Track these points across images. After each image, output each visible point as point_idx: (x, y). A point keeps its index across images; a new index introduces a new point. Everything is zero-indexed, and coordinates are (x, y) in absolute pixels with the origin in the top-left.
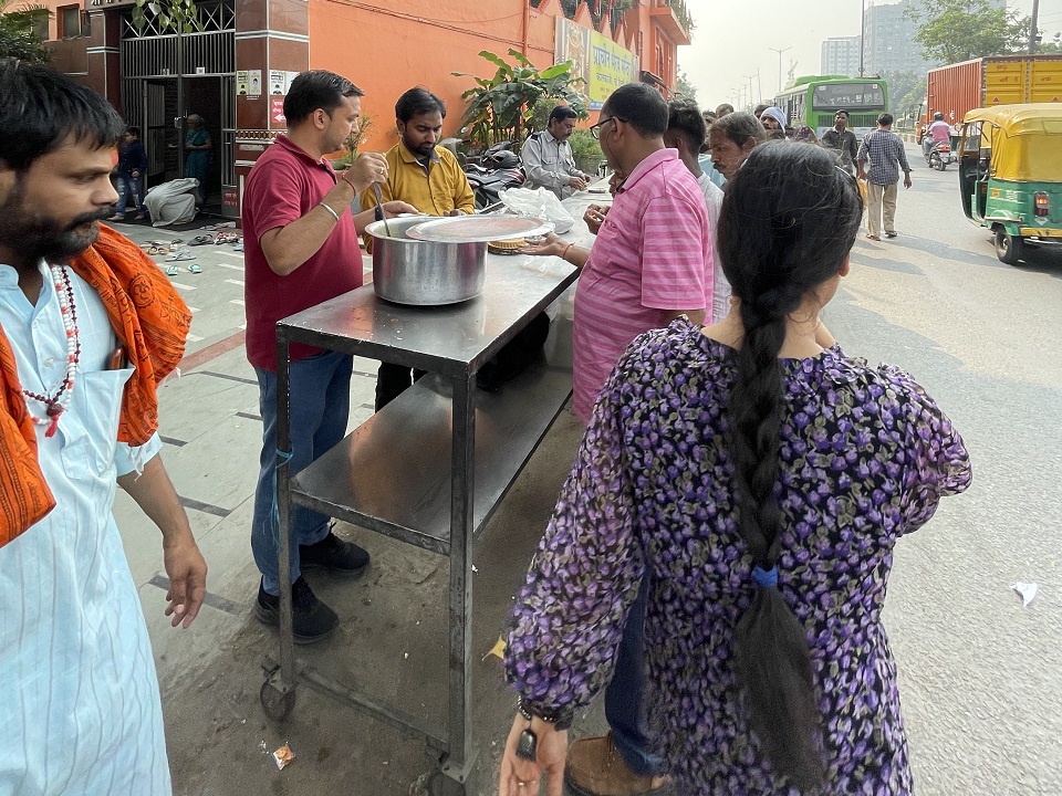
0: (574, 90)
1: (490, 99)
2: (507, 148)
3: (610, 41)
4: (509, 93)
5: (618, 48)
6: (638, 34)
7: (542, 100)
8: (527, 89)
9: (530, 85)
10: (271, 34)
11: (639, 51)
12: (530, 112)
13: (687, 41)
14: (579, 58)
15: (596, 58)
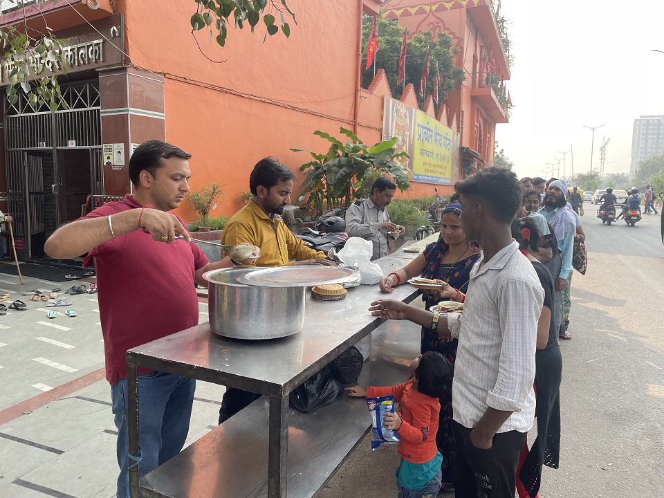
0: (399, 164)
1: (324, 172)
2: (338, 214)
3: (433, 121)
4: (341, 166)
5: (441, 127)
6: (460, 114)
7: (371, 173)
8: (357, 163)
9: (359, 159)
10: (132, 111)
11: (459, 129)
12: (360, 184)
13: (505, 120)
14: (404, 135)
15: (420, 135)
